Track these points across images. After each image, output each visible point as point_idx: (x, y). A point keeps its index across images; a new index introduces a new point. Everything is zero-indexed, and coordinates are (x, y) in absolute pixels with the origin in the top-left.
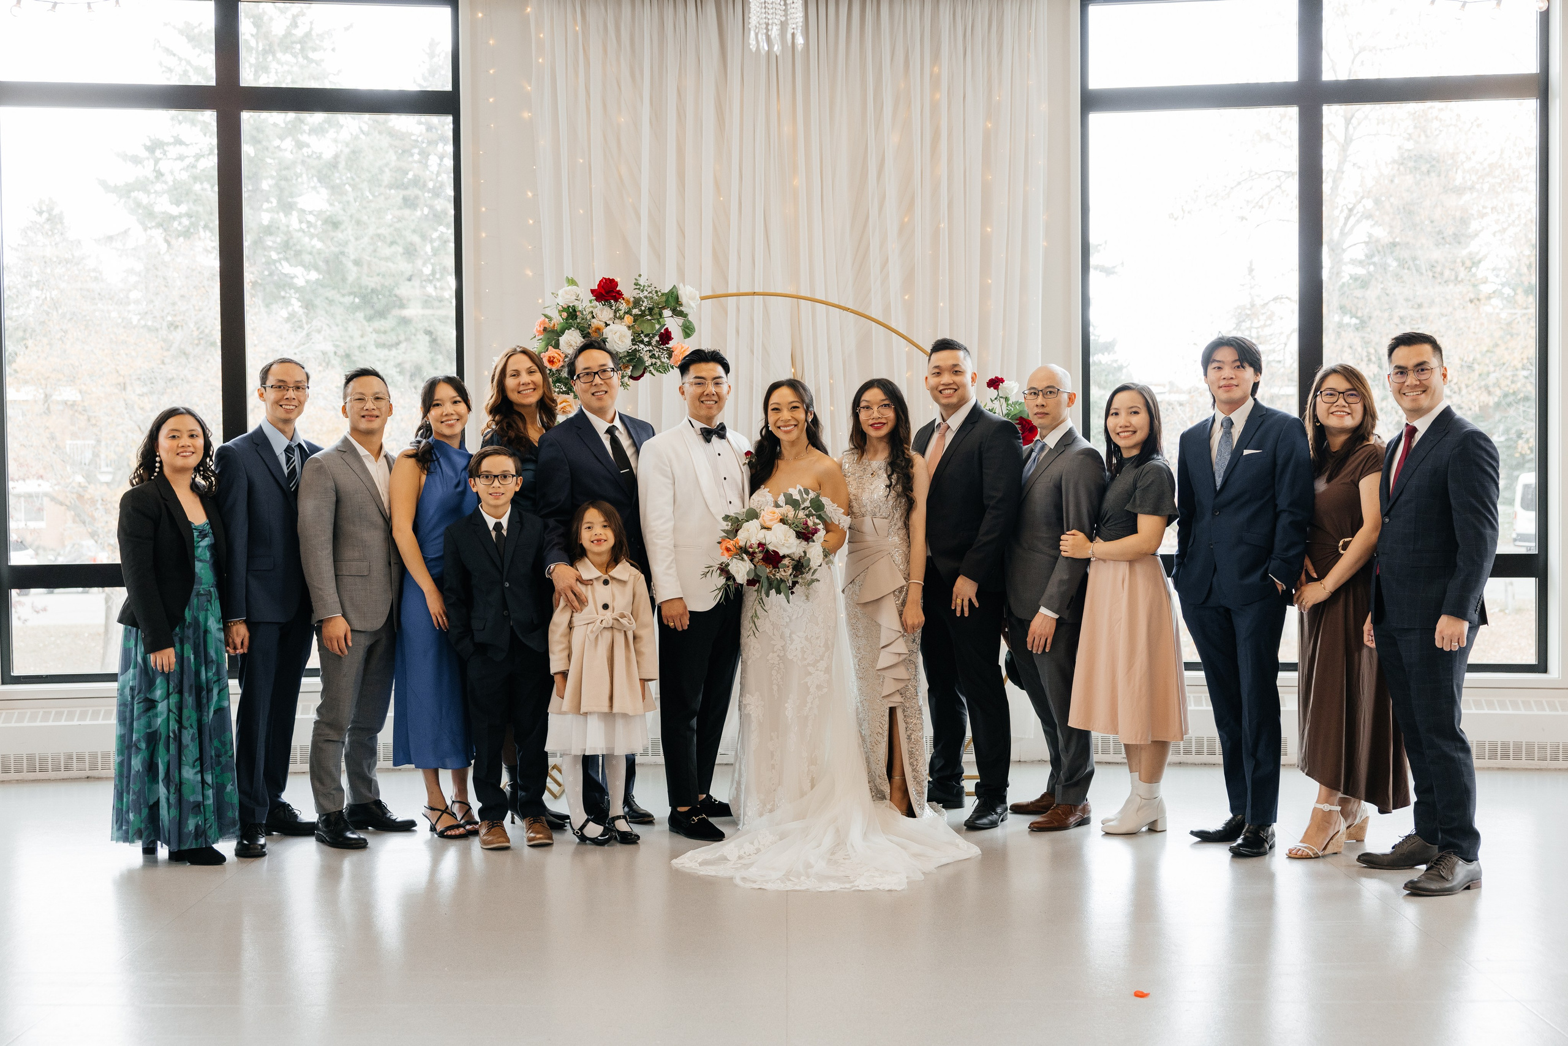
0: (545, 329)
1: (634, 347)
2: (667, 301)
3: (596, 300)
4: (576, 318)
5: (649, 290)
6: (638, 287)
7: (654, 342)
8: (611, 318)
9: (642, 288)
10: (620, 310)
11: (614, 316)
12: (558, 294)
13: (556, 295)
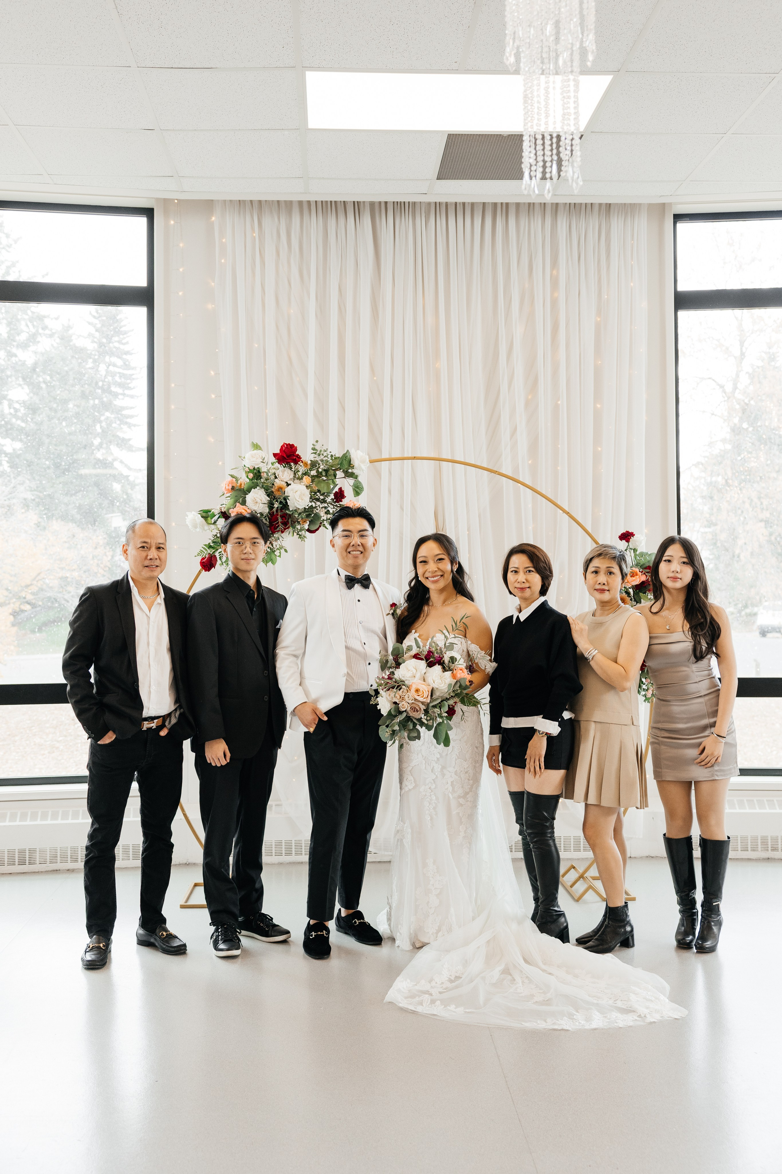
0: (233, 488)
1: (310, 504)
2: (340, 464)
3: (278, 463)
4: (261, 478)
5: (325, 454)
6: (315, 451)
7: (329, 500)
8: (291, 479)
9: (318, 452)
10: (298, 471)
11: (294, 476)
12: (244, 458)
13: (242, 458)
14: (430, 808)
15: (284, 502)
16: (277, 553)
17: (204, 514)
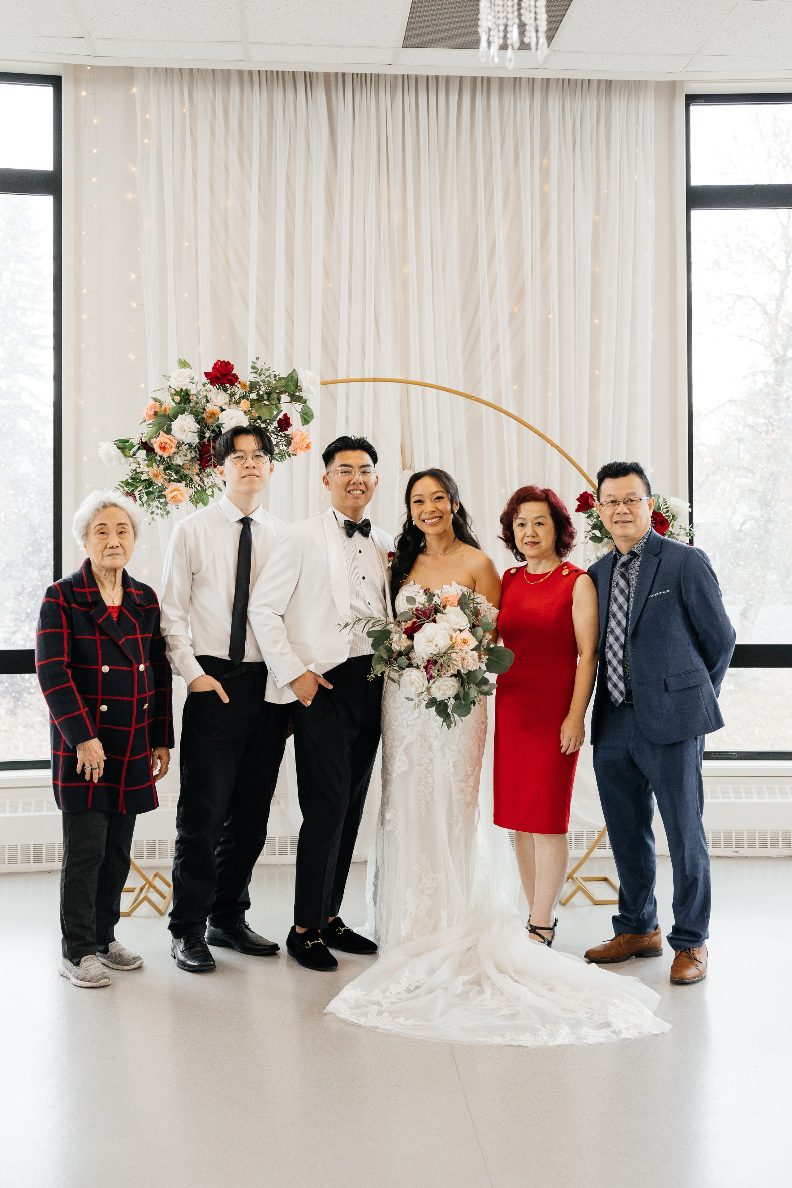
0: (156, 414)
2: (286, 386)
3: (212, 383)
4: (190, 402)
5: (267, 374)
6: (255, 371)
8: (226, 403)
9: (259, 371)
10: (235, 394)
11: (230, 400)
12: (170, 377)
13: (167, 378)
14: (425, 794)
15: (217, 430)
16: (209, 492)
17: (121, 445)
